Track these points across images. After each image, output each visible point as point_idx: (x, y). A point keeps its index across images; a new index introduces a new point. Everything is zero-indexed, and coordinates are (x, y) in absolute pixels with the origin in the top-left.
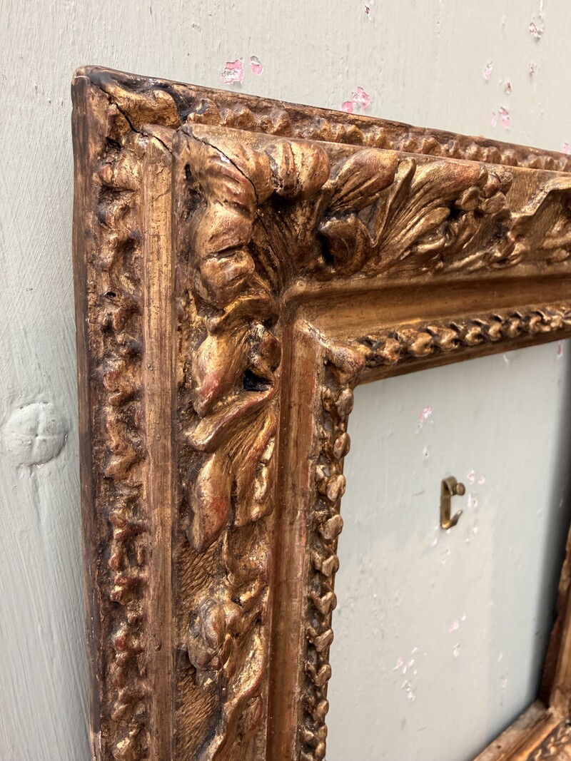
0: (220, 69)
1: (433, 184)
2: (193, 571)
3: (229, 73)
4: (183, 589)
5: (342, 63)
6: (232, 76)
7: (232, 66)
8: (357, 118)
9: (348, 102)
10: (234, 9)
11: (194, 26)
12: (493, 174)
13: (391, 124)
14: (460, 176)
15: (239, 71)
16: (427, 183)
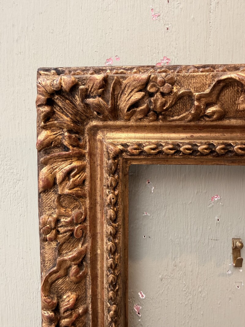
0: (104, 62)
1: (130, 83)
2: (46, 203)
3: (107, 62)
4: (43, 208)
5: (156, 50)
6: (109, 63)
7: (108, 60)
8: (126, 67)
9: (159, 63)
10: (110, 43)
11: (95, 51)
12: (161, 76)
13: (143, 67)
14: (139, 79)
15: (111, 61)
16: (127, 83)
